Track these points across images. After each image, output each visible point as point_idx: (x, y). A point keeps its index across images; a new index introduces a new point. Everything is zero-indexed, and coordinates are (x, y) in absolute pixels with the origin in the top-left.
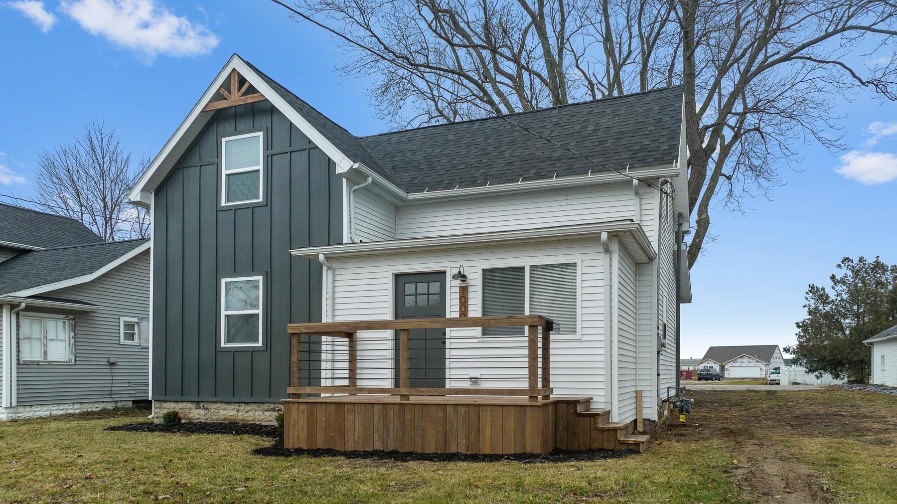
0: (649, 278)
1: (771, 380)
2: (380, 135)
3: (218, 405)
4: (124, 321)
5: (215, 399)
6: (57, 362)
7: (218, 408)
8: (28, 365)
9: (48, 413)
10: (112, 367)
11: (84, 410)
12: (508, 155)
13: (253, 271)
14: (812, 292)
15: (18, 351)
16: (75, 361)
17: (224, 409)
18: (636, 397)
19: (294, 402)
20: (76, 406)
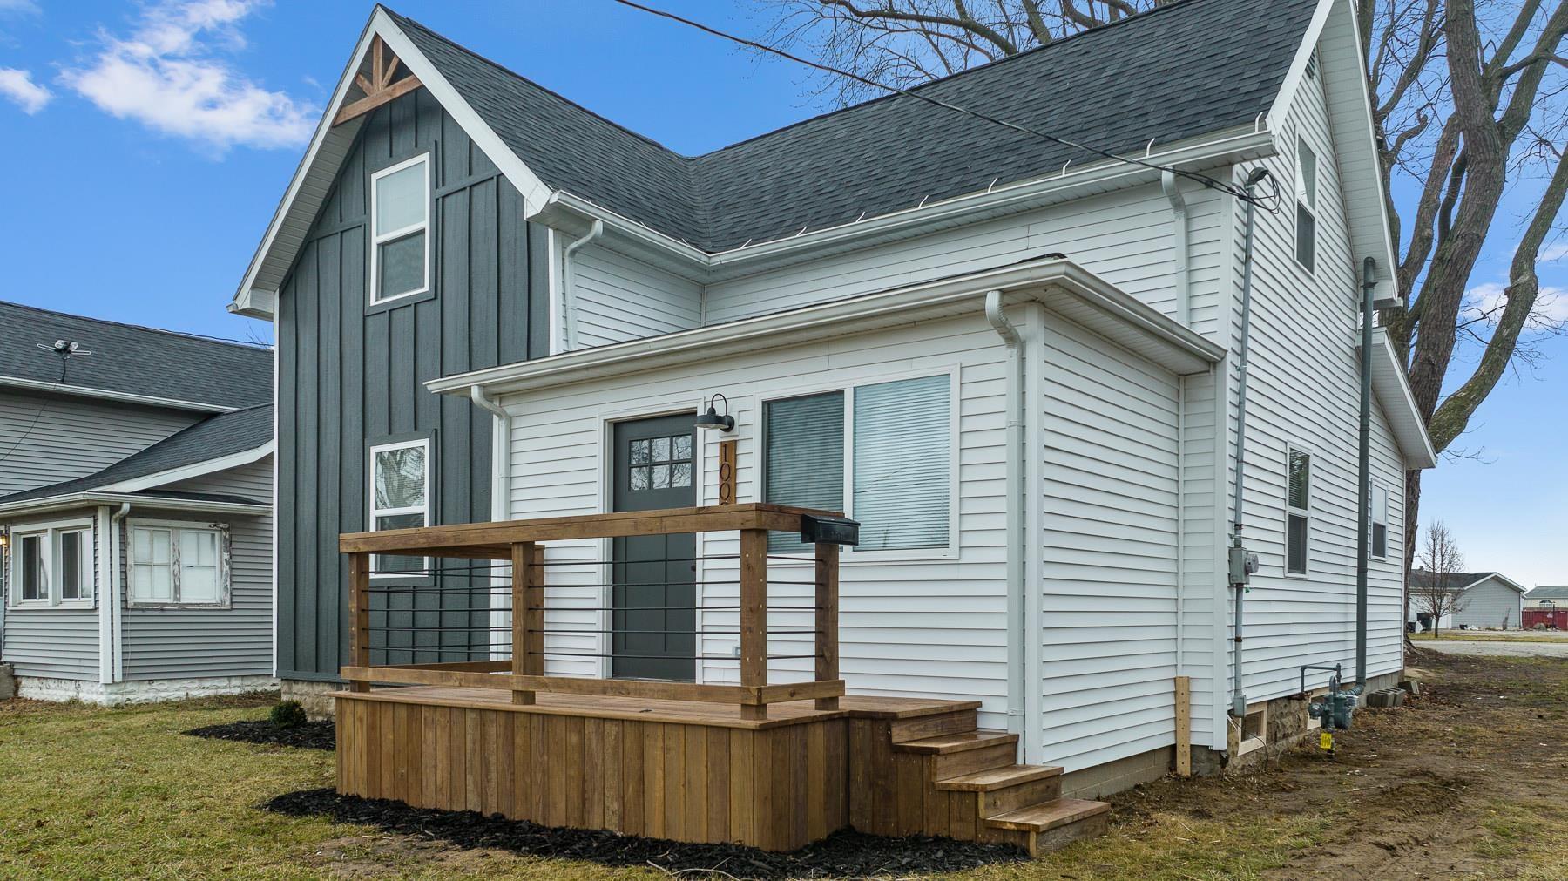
0: (1208, 407)
6: (199, 604)
8: (143, 610)
9: (182, 694)
13: (416, 430)
15: (125, 587)
16: (232, 603)
18: (1175, 692)
20: (235, 682)
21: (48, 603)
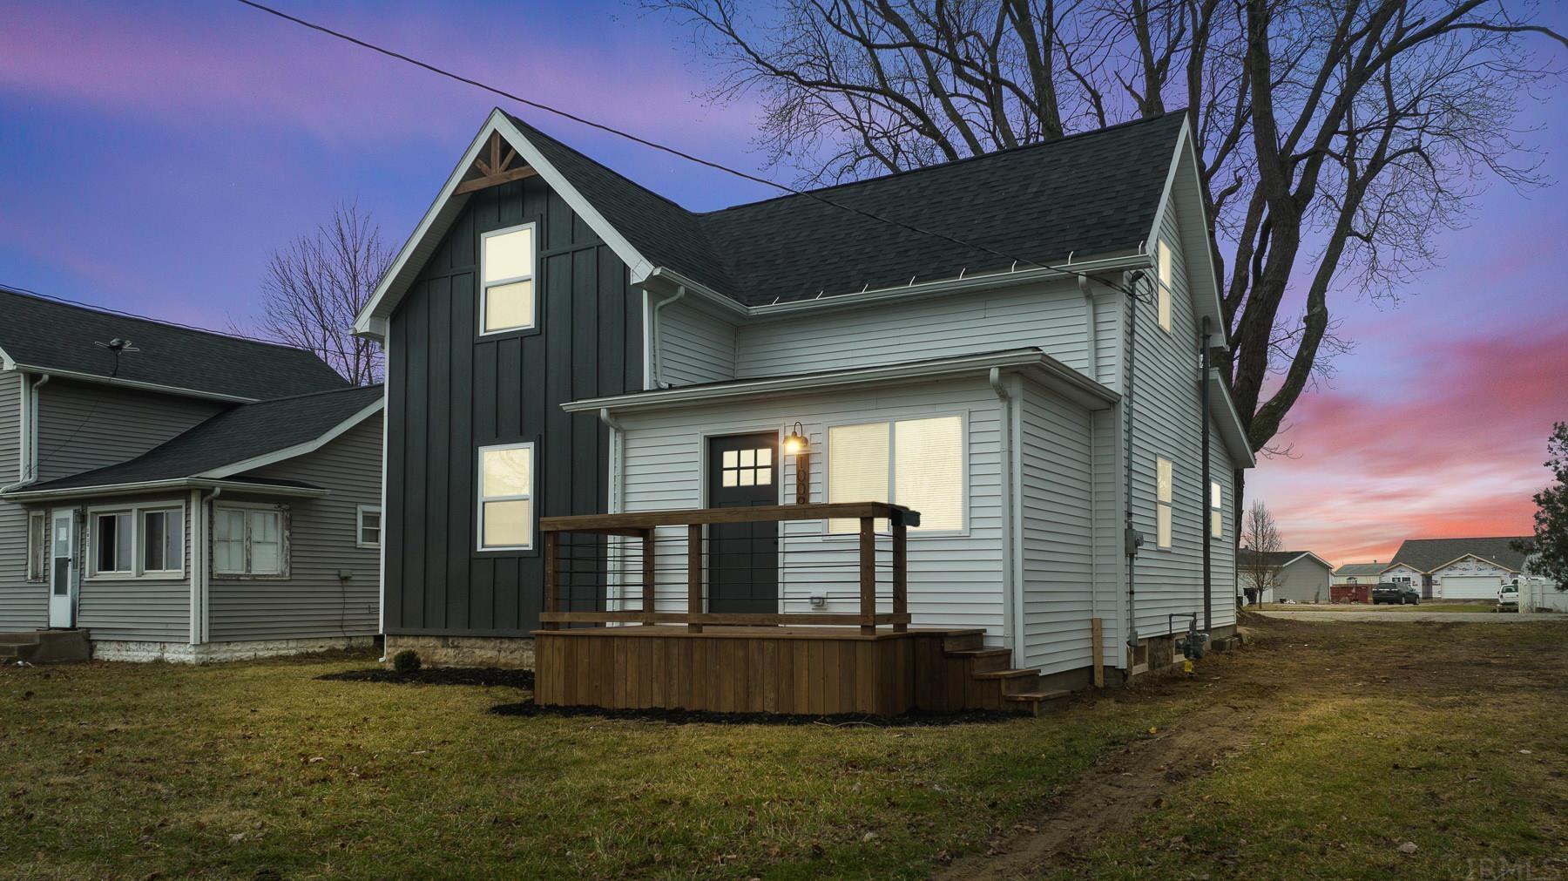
0: (1111, 434)
1: (1504, 604)
3: (473, 641)
4: (364, 512)
5: (467, 632)
6: (265, 576)
7: (472, 647)
8: (224, 580)
9: (251, 654)
10: (345, 584)
11: (303, 650)
12: (903, 239)
13: (519, 435)
14: (1561, 438)
15: (211, 560)
16: (291, 574)
17: (481, 648)
18: (1092, 629)
19: (547, 635)
20: (292, 644)
21: (132, 574)
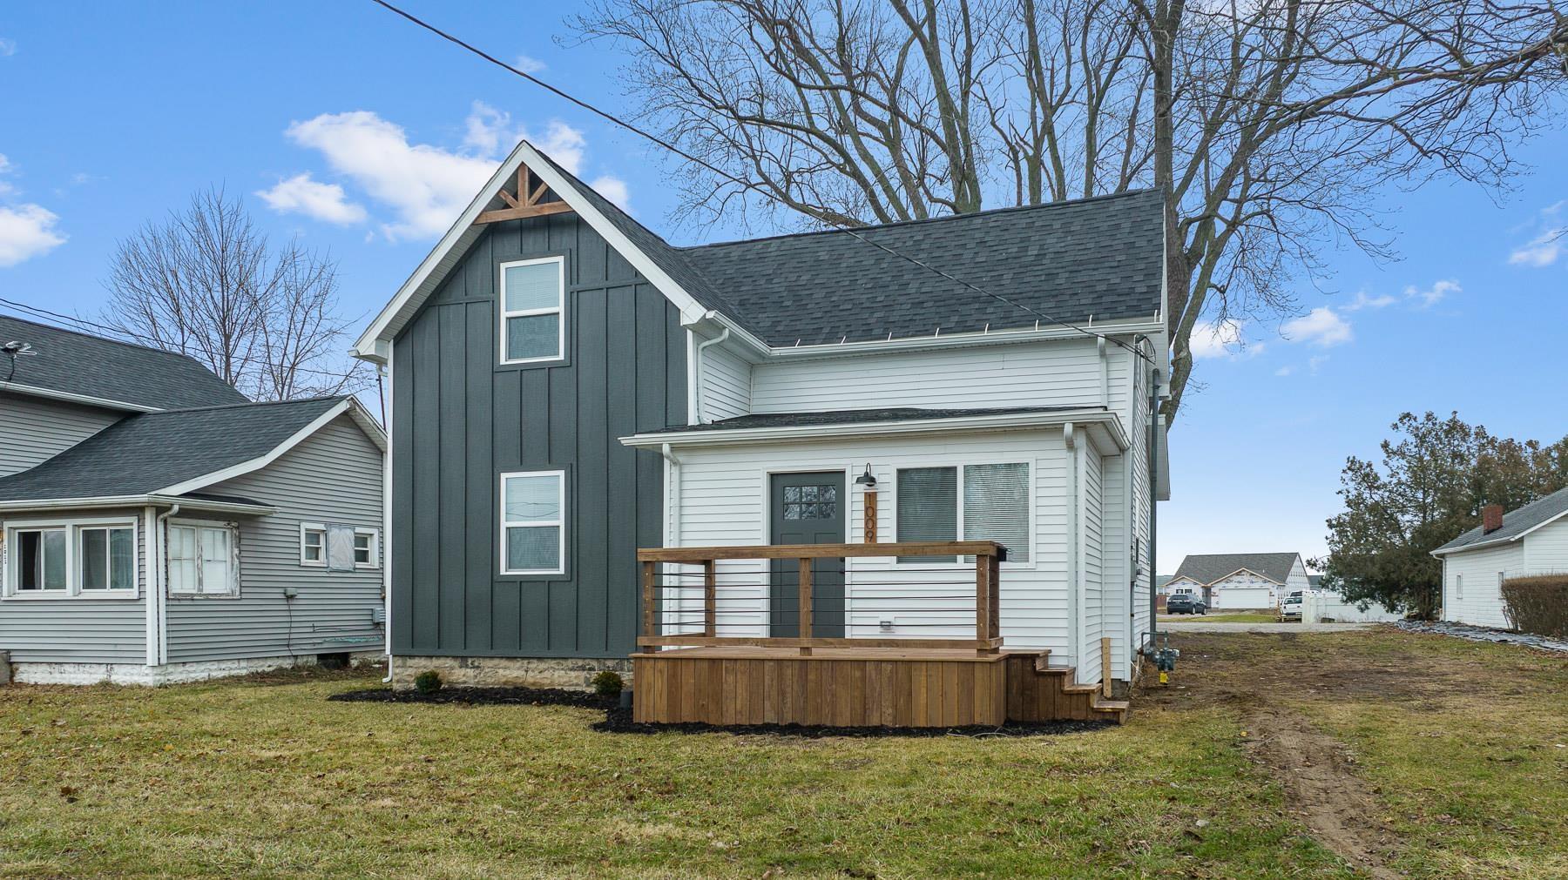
0: (1120, 477)
1: (1287, 614)
2: (711, 246)
3: (496, 661)
4: (307, 530)
5: (492, 653)
6: (216, 594)
7: (496, 667)
9: (205, 675)
10: (290, 602)
11: (253, 670)
12: (914, 291)
13: (550, 463)
14: (1353, 470)
16: (241, 593)
17: (505, 668)
18: (1102, 647)
19: (648, 658)
20: (243, 664)
21: (68, 593)
